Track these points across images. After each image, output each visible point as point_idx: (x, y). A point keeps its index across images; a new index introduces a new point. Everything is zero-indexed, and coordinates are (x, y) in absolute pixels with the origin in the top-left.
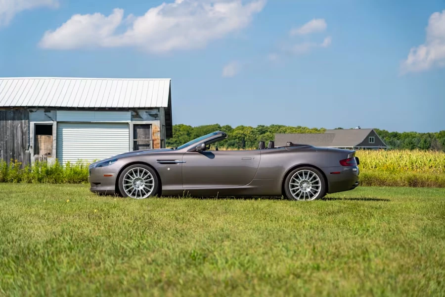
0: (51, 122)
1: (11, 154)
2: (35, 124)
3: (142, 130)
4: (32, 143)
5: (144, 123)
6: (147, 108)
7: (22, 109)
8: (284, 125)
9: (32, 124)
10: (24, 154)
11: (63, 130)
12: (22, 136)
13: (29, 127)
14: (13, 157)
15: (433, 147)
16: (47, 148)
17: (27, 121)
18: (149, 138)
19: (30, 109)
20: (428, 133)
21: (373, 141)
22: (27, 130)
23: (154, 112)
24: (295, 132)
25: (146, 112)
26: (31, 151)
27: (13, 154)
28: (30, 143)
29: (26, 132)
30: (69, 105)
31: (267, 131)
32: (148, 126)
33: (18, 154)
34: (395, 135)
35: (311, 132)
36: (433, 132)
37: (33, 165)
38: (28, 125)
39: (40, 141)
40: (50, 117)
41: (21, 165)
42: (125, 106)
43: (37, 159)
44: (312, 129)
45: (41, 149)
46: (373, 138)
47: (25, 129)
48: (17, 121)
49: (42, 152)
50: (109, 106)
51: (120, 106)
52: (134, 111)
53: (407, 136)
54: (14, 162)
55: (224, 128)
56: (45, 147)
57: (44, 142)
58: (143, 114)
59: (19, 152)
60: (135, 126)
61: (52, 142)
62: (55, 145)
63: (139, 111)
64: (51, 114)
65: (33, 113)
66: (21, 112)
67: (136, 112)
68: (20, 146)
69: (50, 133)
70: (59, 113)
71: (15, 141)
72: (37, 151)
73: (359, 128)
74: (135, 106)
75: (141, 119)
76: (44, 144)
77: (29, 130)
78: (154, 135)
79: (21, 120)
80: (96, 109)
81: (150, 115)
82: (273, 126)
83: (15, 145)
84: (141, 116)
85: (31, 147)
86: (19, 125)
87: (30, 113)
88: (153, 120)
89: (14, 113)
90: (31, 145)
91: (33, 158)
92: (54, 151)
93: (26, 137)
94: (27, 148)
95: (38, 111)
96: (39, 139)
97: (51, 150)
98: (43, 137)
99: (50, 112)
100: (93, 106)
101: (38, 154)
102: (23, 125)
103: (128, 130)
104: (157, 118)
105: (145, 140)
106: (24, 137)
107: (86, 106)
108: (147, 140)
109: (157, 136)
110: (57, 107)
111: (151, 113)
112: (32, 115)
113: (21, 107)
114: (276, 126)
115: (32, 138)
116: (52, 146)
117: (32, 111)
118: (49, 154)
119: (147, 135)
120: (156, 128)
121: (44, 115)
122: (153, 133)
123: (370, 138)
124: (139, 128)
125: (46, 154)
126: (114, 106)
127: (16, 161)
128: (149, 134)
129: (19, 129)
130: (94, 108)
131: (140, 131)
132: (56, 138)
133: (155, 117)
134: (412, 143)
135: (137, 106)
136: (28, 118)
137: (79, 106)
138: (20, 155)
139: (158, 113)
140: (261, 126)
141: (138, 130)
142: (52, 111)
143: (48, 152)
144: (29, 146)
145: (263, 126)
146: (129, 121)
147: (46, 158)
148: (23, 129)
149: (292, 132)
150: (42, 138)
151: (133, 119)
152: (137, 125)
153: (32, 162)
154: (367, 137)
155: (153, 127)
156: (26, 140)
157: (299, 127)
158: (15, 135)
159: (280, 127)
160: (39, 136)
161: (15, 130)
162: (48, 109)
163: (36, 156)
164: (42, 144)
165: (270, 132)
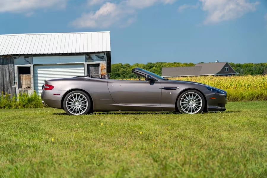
0: (29, 65)
1: (2, 88)
2: (18, 67)
3: (93, 68)
4: (17, 81)
5: (95, 63)
6: (96, 52)
7: (8, 57)
8: (165, 62)
9: (16, 67)
10: (11, 88)
11: (38, 70)
12: (10, 76)
13: (14, 68)
14: (4, 91)
15: (265, 72)
16: (27, 83)
17: (12, 65)
18: (98, 73)
19: (14, 56)
20: (261, 64)
21: (227, 70)
22: (12, 71)
23: (101, 55)
24: (172, 66)
25: (96, 55)
26: (16, 86)
27: (4, 88)
28: (15, 80)
29: (12, 73)
30: (42, 53)
31: (154, 66)
32: (97, 65)
33: (7, 88)
34: (239, 66)
35: (183, 66)
36: (264, 63)
37: (18, 96)
38: (13, 67)
39: (22, 78)
40: (28, 62)
41: (10, 96)
42: (81, 51)
43: (20, 91)
44: (184, 64)
45: (23, 84)
46: (227, 68)
47: (11, 71)
48: (5, 65)
49: (24, 86)
50: (70, 52)
51: (77, 51)
52: (88, 55)
53: (247, 66)
54: (4, 94)
55: (125, 65)
56: (25, 83)
57: (25, 79)
58: (94, 57)
59: (7, 87)
60: (88, 65)
61: (31, 79)
62: (32, 81)
63: (90, 54)
64: (29, 59)
65: (16, 59)
66: (8, 59)
67: (88, 56)
68: (8, 83)
69: (29, 73)
70: (34, 58)
71: (5, 79)
72: (20, 86)
73: (218, 62)
74: (88, 52)
75: (92, 60)
76: (25, 81)
77: (14, 71)
78: (102, 70)
79: (8, 64)
80: (60, 54)
81: (99, 57)
82: (157, 63)
83: (5, 82)
84: (93, 58)
85: (16, 83)
86: (7, 68)
87: (14, 59)
88: (100, 61)
89: (3, 60)
90: (16, 82)
91: (17, 91)
92: (32, 85)
93: (12, 76)
94: (13, 84)
95: (20, 58)
96: (21, 77)
97: (30, 85)
98: (24, 75)
99: (28, 58)
100: (58, 53)
101: (21, 88)
102: (10, 68)
103: (84, 69)
104: (103, 59)
105: (96, 75)
106: (11, 76)
107: (54, 52)
108: (97, 75)
109: (104, 72)
110: (33, 54)
111: (99, 56)
112: (16, 61)
113: (8, 55)
114: (160, 63)
115: (16, 77)
116: (31, 82)
117: (15, 58)
118: (29, 87)
119: (97, 71)
120: (103, 66)
121: (24, 60)
122: (101, 70)
123: (226, 68)
124: (91, 67)
125: (27, 88)
126: (73, 52)
127: (6, 93)
128: (98, 71)
129: (7, 71)
130: (59, 54)
131: (92, 69)
132: (33, 76)
133: (102, 58)
134: (251, 70)
135: (89, 51)
136: (13, 63)
137: (48, 53)
138: (8, 89)
139: (104, 56)
140: (150, 63)
141: (90, 68)
142: (29, 57)
143: (28, 86)
144: (15, 82)
145: (151, 63)
146: (84, 62)
147: (27, 90)
148: (10, 70)
149: (170, 66)
150: (24, 77)
151: (87, 60)
152: (90, 65)
153: (17, 93)
154: (223, 68)
155: (101, 65)
156: (12, 79)
157: (175, 63)
158: (4, 75)
159: (162, 63)
160: (21, 75)
161: (4, 72)
162: (27, 56)
163: (20, 89)
164: (24, 81)
165: (156, 67)
